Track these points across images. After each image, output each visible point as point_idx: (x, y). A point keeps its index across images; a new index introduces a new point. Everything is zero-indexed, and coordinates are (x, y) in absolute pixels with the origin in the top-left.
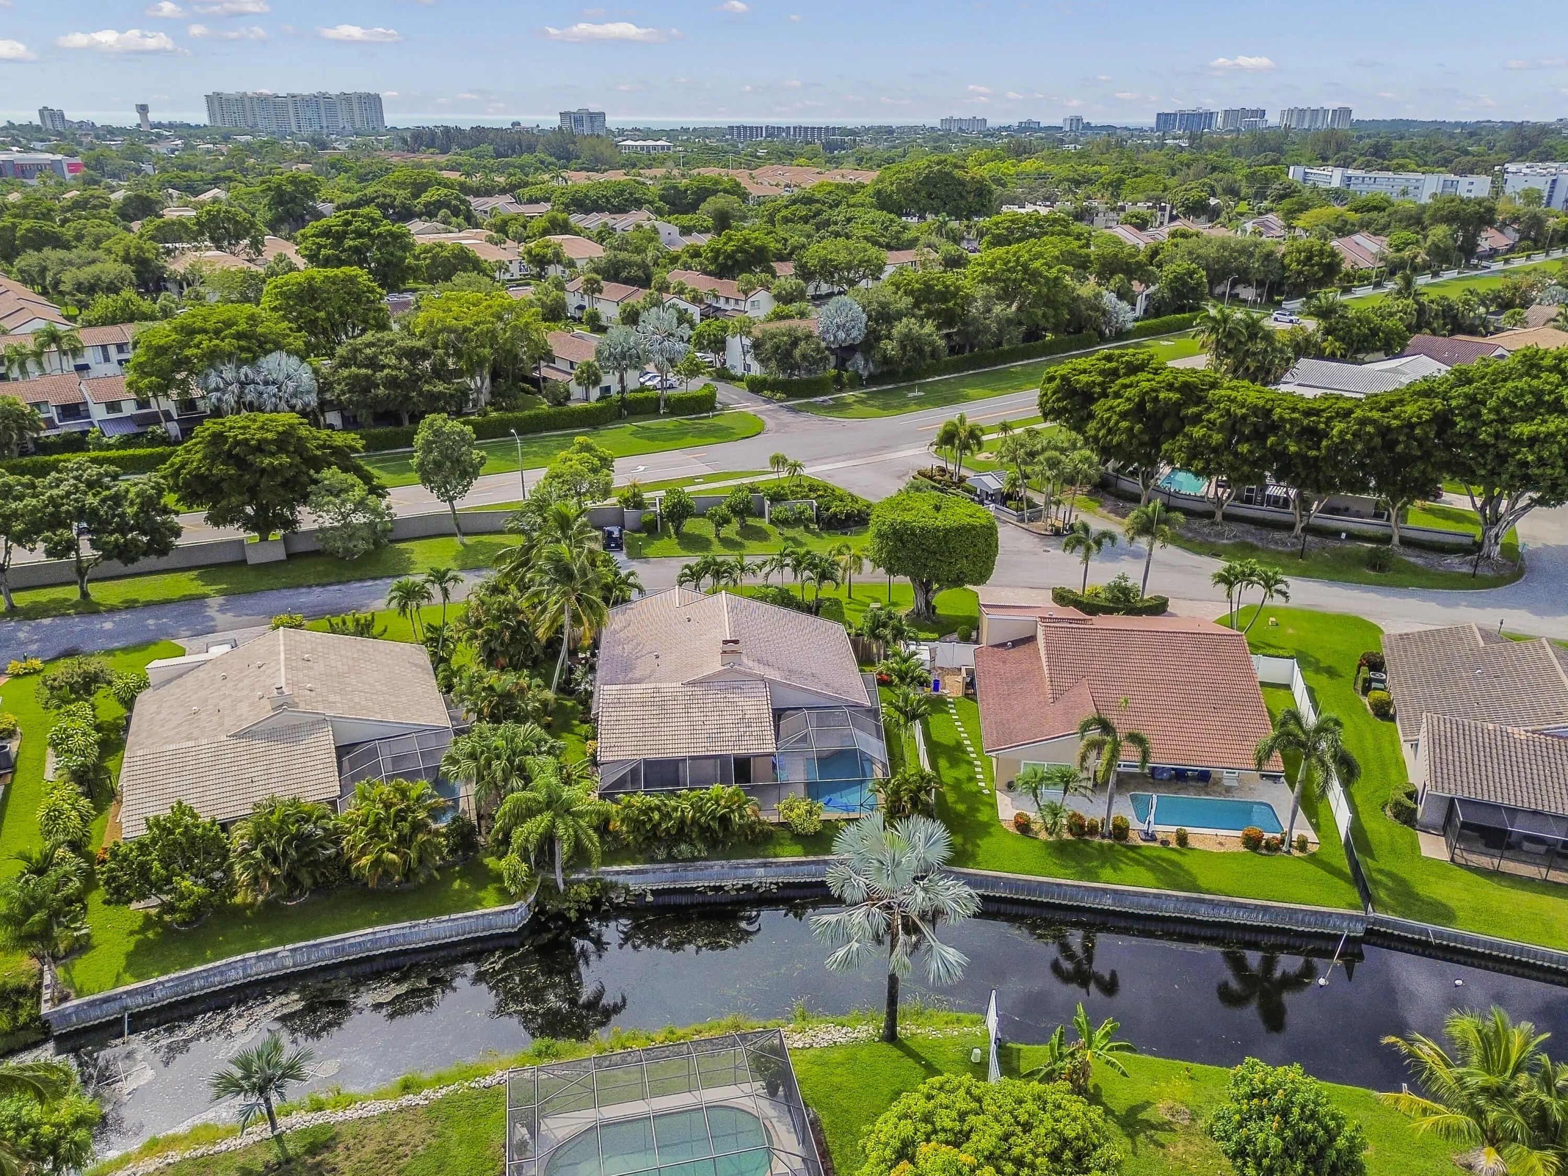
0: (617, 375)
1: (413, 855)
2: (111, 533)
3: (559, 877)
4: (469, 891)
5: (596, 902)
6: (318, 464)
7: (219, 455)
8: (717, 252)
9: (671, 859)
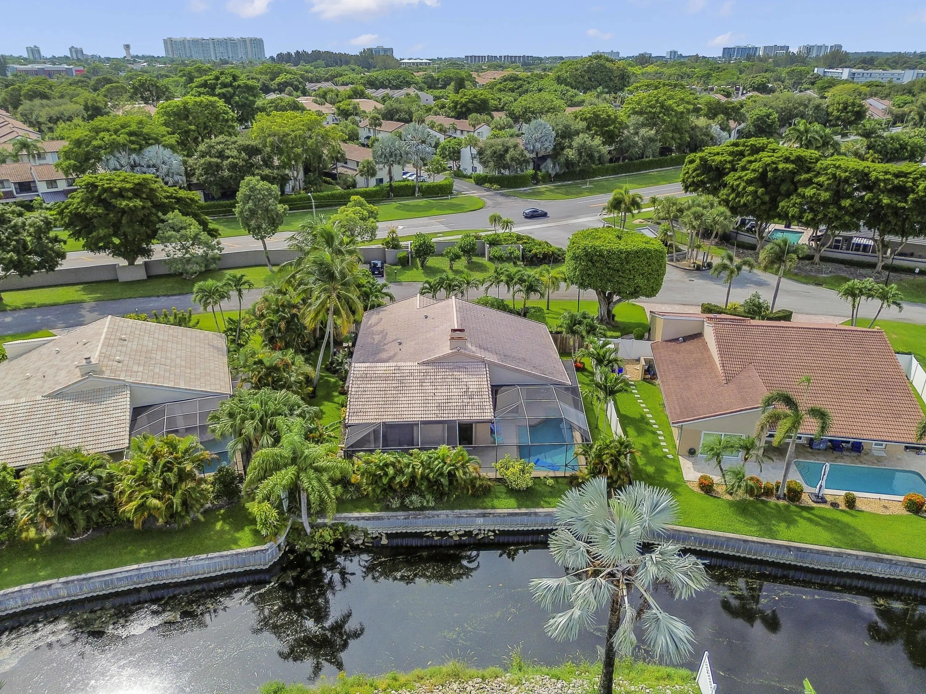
0: (387, 168)
1: (177, 501)
2: (8, 252)
3: (305, 520)
4: (228, 532)
5: (338, 544)
6: (165, 209)
7: (92, 199)
8: (456, 103)
9: (403, 507)
